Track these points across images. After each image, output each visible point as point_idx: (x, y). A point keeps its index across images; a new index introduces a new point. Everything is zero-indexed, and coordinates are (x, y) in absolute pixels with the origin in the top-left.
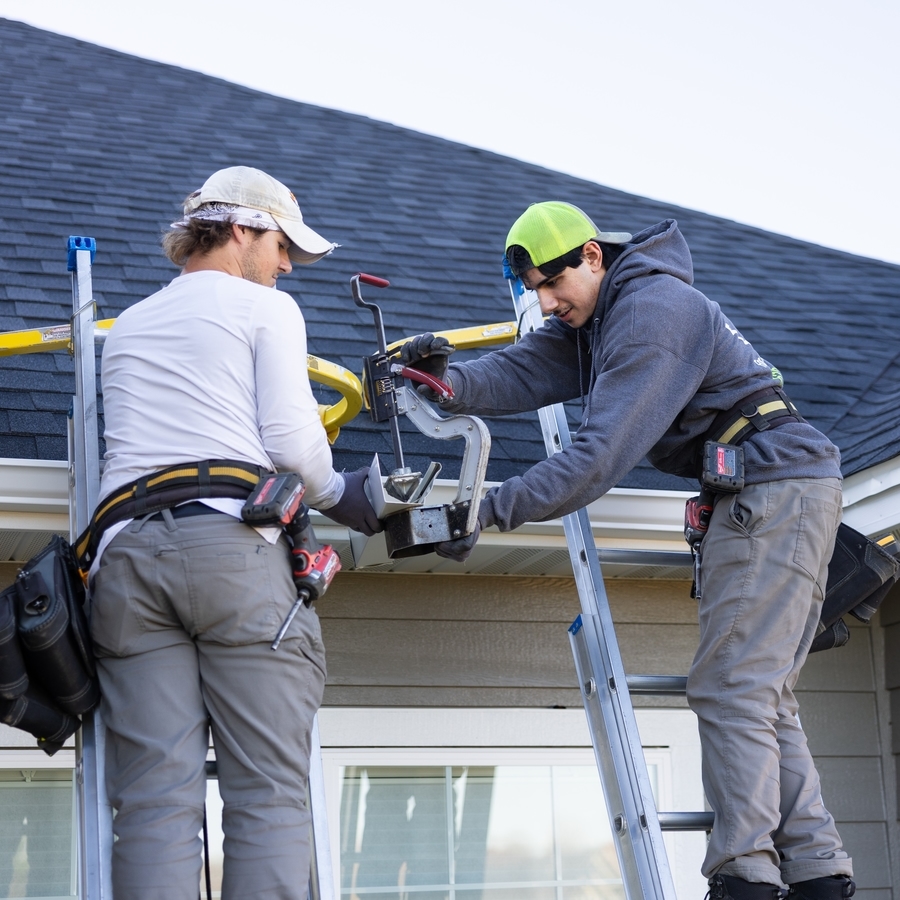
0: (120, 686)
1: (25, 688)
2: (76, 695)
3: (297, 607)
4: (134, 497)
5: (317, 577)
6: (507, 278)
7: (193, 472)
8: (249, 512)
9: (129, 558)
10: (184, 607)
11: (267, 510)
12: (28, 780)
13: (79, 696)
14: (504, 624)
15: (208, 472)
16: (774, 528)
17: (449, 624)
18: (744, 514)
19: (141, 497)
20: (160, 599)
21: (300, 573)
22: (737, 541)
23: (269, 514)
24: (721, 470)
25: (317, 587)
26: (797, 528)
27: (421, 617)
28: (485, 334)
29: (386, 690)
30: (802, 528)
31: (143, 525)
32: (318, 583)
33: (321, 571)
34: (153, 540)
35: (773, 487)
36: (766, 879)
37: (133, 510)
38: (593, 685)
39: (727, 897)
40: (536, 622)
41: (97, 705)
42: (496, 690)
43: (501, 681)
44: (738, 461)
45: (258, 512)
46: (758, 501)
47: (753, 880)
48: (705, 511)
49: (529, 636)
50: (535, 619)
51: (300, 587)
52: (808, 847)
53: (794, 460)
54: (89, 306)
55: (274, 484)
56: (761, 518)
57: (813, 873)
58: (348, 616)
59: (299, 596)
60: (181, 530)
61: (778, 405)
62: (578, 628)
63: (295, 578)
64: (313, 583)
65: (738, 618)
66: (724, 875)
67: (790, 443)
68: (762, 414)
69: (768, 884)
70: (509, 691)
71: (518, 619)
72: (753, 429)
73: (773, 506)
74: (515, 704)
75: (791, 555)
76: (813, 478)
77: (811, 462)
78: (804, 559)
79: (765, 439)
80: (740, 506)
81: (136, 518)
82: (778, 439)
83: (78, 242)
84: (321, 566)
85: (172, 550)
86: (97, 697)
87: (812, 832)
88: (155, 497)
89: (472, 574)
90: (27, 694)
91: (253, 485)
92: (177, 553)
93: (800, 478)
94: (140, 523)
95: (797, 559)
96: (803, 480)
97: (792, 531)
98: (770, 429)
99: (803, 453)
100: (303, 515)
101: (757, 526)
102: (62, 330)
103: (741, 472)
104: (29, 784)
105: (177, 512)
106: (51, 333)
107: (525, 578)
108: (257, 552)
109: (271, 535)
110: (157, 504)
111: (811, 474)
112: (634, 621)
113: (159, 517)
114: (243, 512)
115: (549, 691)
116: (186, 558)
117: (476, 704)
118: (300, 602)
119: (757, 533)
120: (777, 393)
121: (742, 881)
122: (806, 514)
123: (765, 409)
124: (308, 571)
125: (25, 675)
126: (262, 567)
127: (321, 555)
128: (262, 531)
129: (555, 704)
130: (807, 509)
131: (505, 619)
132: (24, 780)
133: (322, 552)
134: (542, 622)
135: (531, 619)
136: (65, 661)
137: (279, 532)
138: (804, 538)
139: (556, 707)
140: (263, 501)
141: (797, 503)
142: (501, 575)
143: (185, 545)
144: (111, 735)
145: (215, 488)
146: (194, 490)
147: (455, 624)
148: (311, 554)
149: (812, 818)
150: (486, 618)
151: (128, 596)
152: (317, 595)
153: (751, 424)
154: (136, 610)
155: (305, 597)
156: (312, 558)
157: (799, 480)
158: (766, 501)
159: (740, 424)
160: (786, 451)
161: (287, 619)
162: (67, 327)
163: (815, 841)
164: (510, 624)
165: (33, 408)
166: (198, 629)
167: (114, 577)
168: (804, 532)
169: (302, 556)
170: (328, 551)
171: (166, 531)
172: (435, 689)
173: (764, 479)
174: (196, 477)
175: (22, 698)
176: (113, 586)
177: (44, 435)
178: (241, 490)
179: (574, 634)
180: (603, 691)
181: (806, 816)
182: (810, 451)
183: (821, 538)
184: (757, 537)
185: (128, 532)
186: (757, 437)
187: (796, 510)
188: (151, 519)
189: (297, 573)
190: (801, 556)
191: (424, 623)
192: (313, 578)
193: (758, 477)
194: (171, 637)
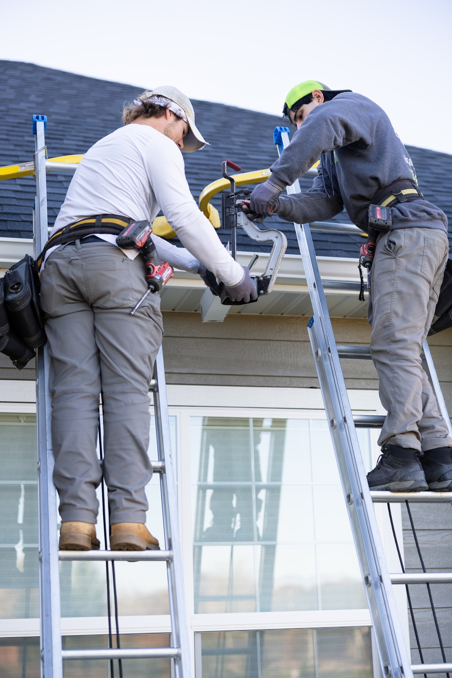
0: (55, 333)
1: (7, 331)
2: (33, 338)
3: (147, 294)
4: (63, 234)
5: (158, 278)
6: (276, 144)
7: (93, 221)
8: (119, 239)
9: (56, 264)
10: (83, 289)
11: (128, 239)
12: (22, 421)
13: (35, 338)
14: (282, 342)
15: (101, 220)
16: (409, 253)
17: (251, 341)
18: (392, 245)
19: (66, 233)
20: (72, 285)
21: (149, 276)
22: (388, 261)
23: (129, 241)
24: (379, 217)
25: (158, 283)
26: (422, 254)
27: (235, 338)
28: (264, 174)
29: (216, 376)
30: (425, 254)
31: (65, 247)
32: (159, 281)
33: (161, 275)
34: (68, 254)
35: (408, 231)
36: (412, 446)
37: (61, 240)
38: (320, 353)
39: (390, 456)
40: (300, 341)
41: (44, 344)
42: (278, 378)
43: (280, 373)
44: (388, 213)
45: (124, 240)
46: (399, 237)
47: (405, 447)
48: (371, 245)
49: (296, 349)
50: (299, 340)
51: (149, 283)
52: (432, 432)
53: (419, 217)
54: (43, 149)
55: (134, 226)
56: (401, 247)
57: (436, 445)
58: (194, 336)
59: (149, 288)
60: (83, 249)
61: (414, 191)
62: (312, 324)
63: (147, 278)
64: (156, 281)
65: (392, 303)
66: (388, 445)
67: (417, 209)
68: (404, 194)
69: (414, 449)
70: (285, 378)
71: (289, 339)
72: (397, 201)
73: (407, 241)
74: (288, 386)
75: (419, 268)
76: (430, 228)
77: (429, 220)
78: (426, 271)
79: (402, 206)
80: (390, 241)
81: (63, 244)
82: (411, 207)
83: (37, 118)
84: (161, 272)
85: (77, 259)
86: (44, 340)
87: (434, 425)
88: (72, 233)
89: (263, 314)
90: (8, 334)
91: (124, 228)
92: (80, 261)
93: (423, 227)
94: (64, 246)
95: (423, 271)
96: (424, 229)
97: (419, 255)
98: (406, 202)
99: (425, 214)
100: (151, 244)
101: (399, 251)
102: (30, 164)
103: (389, 218)
104: (23, 423)
105: (83, 241)
106: (24, 166)
107: (293, 318)
108: (123, 262)
109: (132, 255)
110: (73, 237)
111: (429, 226)
112: (356, 341)
113: (74, 244)
114: (117, 241)
115: (308, 379)
116: (84, 263)
117: (266, 385)
118: (149, 291)
119: (400, 255)
120: (413, 186)
121: (399, 447)
122: (427, 246)
123: (405, 192)
124: (153, 275)
125: (8, 324)
126: (125, 270)
127: (162, 267)
128: (126, 252)
129: (311, 386)
130: (427, 244)
131: (282, 339)
132: (20, 422)
133: (162, 266)
134: (303, 341)
135: (297, 340)
136: (28, 318)
137: (137, 254)
138: (426, 259)
139: (312, 388)
140: (127, 234)
141: (422, 240)
142: (280, 315)
143: (84, 256)
144: (53, 360)
145: (103, 229)
146: (92, 230)
147: (254, 342)
148: (156, 265)
149: (434, 417)
150: (271, 339)
151: (55, 284)
152: (158, 288)
153: (397, 199)
154: (59, 291)
155: (152, 289)
156: (157, 268)
157: (422, 229)
158: (403, 238)
159: (391, 198)
160: (415, 212)
161: (141, 299)
162: (32, 163)
163: (436, 429)
164: (285, 342)
165: (20, 220)
166: (91, 300)
167: (49, 275)
168: (426, 256)
169: (150, 267)
170: (166, 265)
171: (76, 250)
172: (243, 377)
173: (402, 227)
174: (95, 223)
175: (6, 336)
176: (47, 279)
177: (25, 231)
178: (116, 230)
179: (310, 327)
180: (325, 355)
181: (431, 416)
182: (429, 213)
183: (436, 260)
184: (400, 257)
185: (57, 251)
186: (399, 205)
187: (422, 243)
188: (69, 244)
189: (148, 276)
190: (425, 269)
191: (236, 341)
192: (156, 279)
193: (399, 225)
194: (80, 307)
